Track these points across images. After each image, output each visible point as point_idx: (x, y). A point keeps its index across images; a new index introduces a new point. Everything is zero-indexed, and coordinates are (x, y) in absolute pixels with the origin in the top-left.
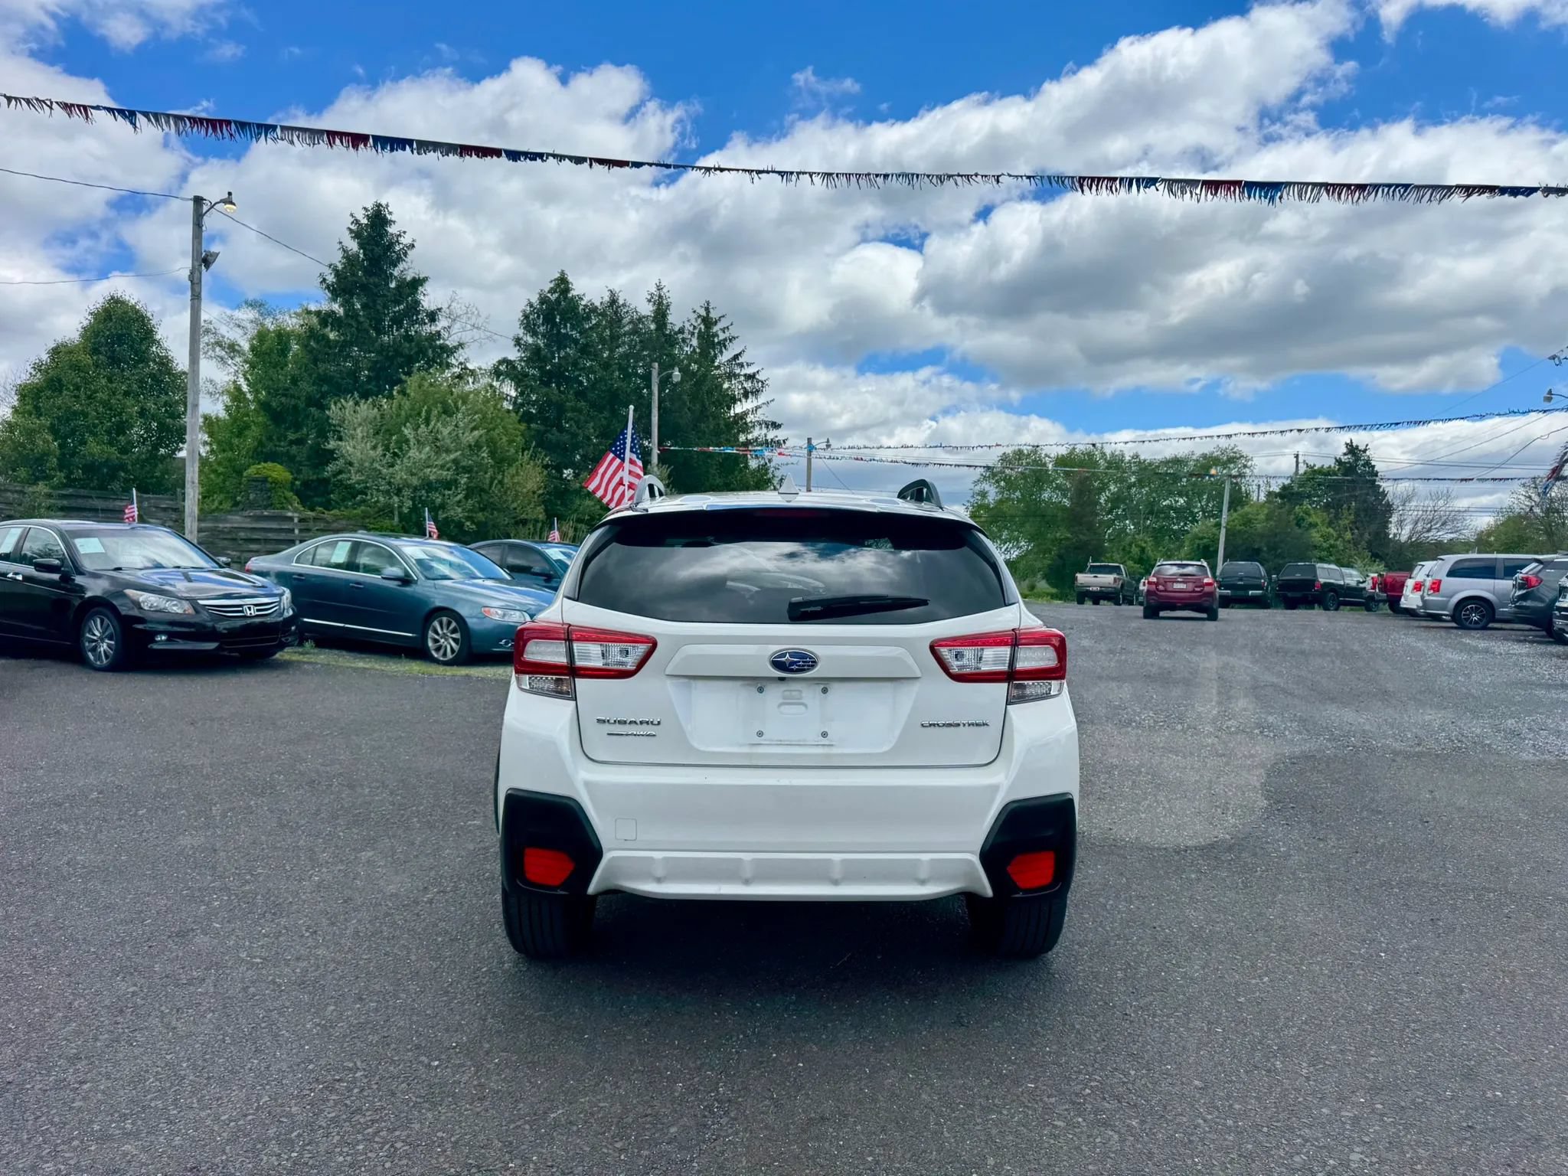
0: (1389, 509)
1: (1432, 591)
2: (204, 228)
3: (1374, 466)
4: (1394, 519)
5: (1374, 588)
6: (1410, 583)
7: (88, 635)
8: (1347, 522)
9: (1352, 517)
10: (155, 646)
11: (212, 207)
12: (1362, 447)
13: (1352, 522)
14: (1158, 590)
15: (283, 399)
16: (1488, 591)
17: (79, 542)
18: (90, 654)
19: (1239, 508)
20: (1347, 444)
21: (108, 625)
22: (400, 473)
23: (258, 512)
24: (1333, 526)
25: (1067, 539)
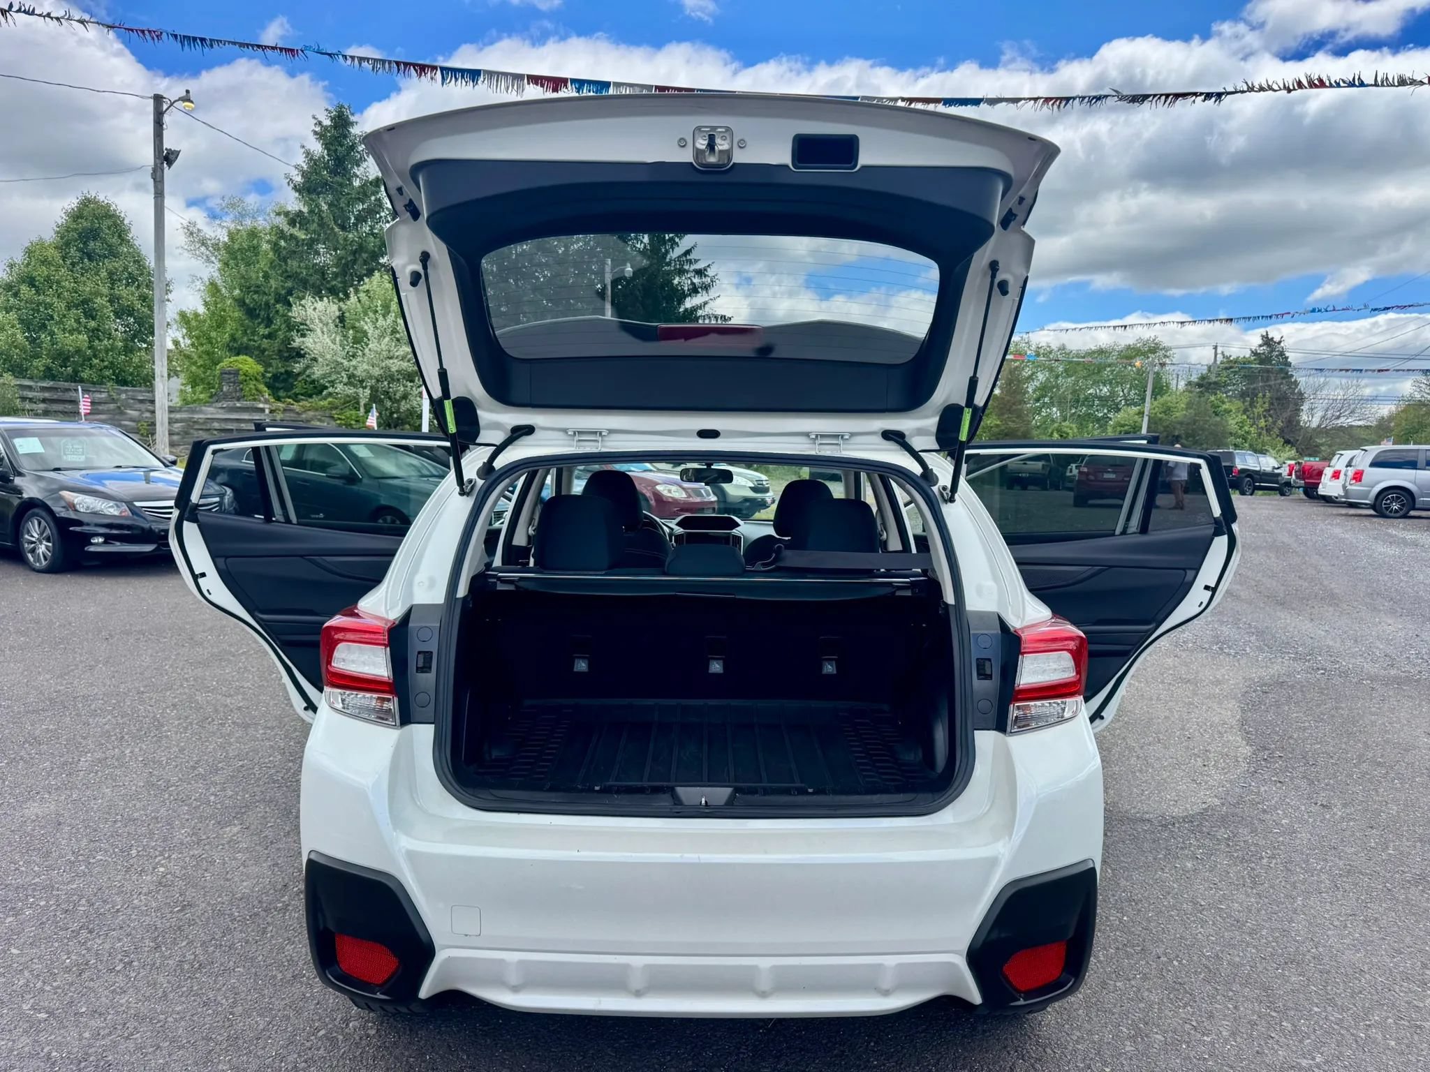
0: (1301, 397)
1: (1354, 481)
2: (164, 126)
3: (1287, 358)
4: (1305, 407)
5: (1290, 474)
6: (1328, 472)
7: (26, 536)
8: (1261, 410)
9: (1266, 406)
10: (92, 549)
11: (172, 104)
12: (1277, 339)
13: (1265, 411)
14: (1088, 479)
15: (255, 297)
16: (1410, 482)
17: (18, 442)
18: (30, 556)
19: (1159, 397)
20: (1263, 336)
21: (45, 527)
22: (362, 367)
23: (231, 404)
24: (1248, 413)
25: (997, 426)
